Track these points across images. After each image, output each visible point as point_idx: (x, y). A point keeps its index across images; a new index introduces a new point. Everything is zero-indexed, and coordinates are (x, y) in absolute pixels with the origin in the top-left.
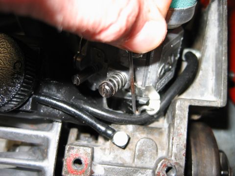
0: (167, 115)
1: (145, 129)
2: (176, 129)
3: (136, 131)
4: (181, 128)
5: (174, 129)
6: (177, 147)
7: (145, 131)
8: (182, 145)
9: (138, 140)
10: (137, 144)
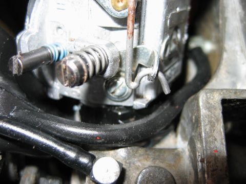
1: (148, 152)
2: (206, 142)
3: (134, 156)
4: (216, 140)
5: (201, 143)
6: (212, 175)
7: (148, 155)
8: (221, 170)
9: (138, 172)
10: (137, 178)
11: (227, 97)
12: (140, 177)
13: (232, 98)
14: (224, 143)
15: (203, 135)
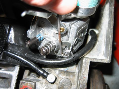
0: (78, 65)
3: (60, 74)
4: (85, 74)
5: (81, 74)
6: (82, 84)
7: (65, 74)
8: (85, 83)
9: (61, 79)
10: (60, 81)
11: (92, 61)
12: (61, 81)
13: (94, 61)
14: (88, 76)
15: (82, 72)
